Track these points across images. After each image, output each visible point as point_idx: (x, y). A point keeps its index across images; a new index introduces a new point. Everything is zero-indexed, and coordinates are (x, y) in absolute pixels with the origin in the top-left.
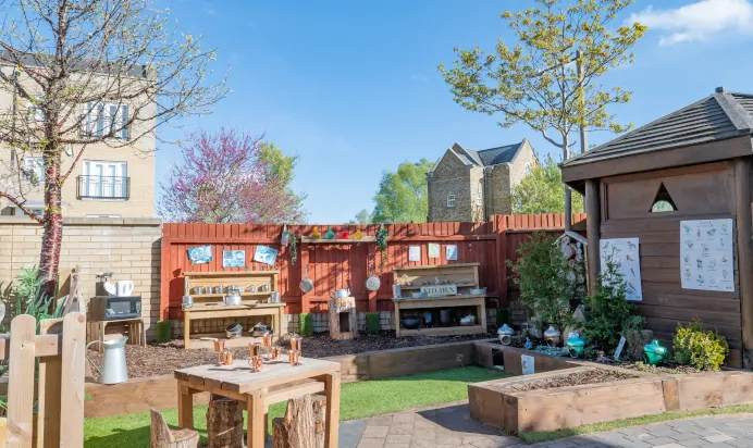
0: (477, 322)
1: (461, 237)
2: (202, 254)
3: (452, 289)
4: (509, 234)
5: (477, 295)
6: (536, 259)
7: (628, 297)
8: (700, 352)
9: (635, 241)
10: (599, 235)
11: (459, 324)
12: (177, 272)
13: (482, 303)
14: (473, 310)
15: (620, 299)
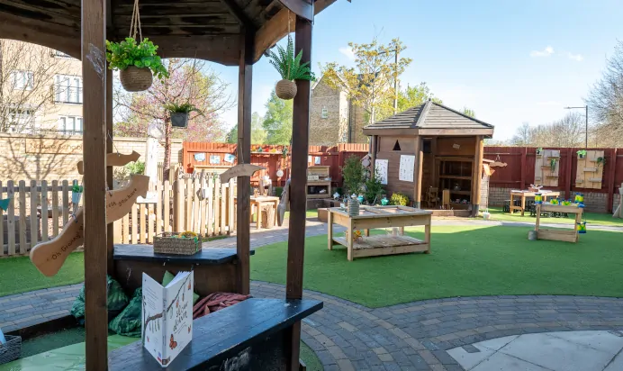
0: (327, 192)
1: (321, 153)
2: (200, 157)
3: (317, 178)
4: (344, 153)
5: (327, 181)
6: (351, 167)
7: (382, 183)
8: (398, 202)
9: (387, 161)
10: (375, 158)
11: (318, 193)
12: (189, 165)
13: (329, 184)
14: (326, 187)
15: (379, 183)
